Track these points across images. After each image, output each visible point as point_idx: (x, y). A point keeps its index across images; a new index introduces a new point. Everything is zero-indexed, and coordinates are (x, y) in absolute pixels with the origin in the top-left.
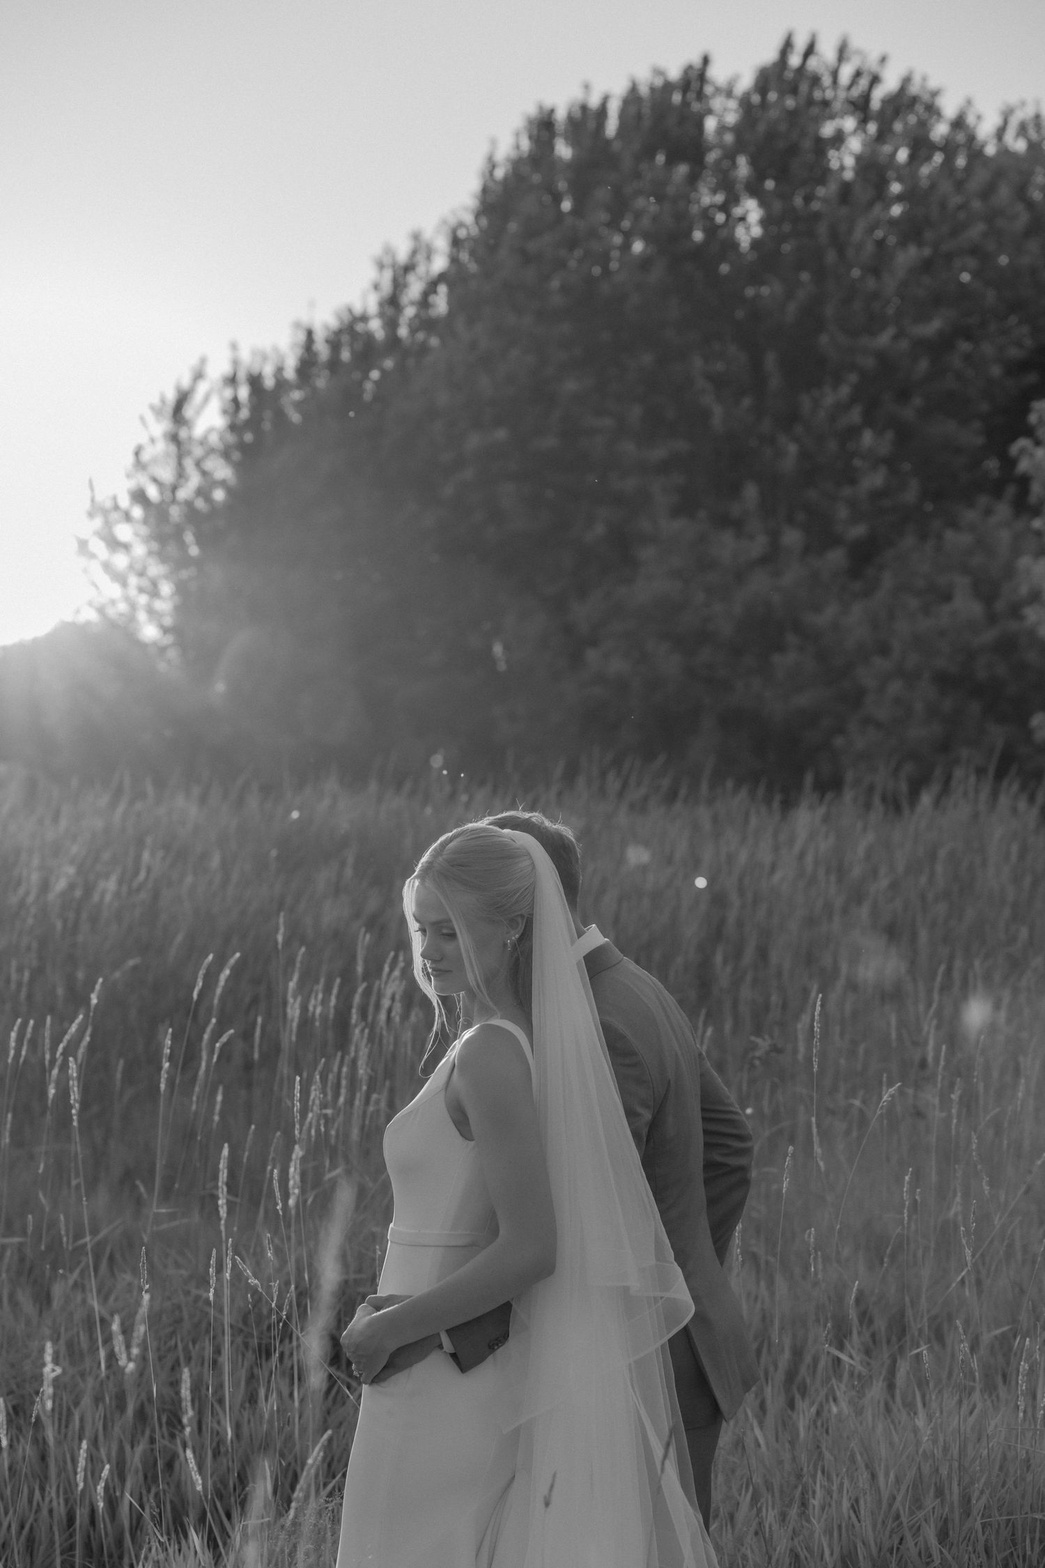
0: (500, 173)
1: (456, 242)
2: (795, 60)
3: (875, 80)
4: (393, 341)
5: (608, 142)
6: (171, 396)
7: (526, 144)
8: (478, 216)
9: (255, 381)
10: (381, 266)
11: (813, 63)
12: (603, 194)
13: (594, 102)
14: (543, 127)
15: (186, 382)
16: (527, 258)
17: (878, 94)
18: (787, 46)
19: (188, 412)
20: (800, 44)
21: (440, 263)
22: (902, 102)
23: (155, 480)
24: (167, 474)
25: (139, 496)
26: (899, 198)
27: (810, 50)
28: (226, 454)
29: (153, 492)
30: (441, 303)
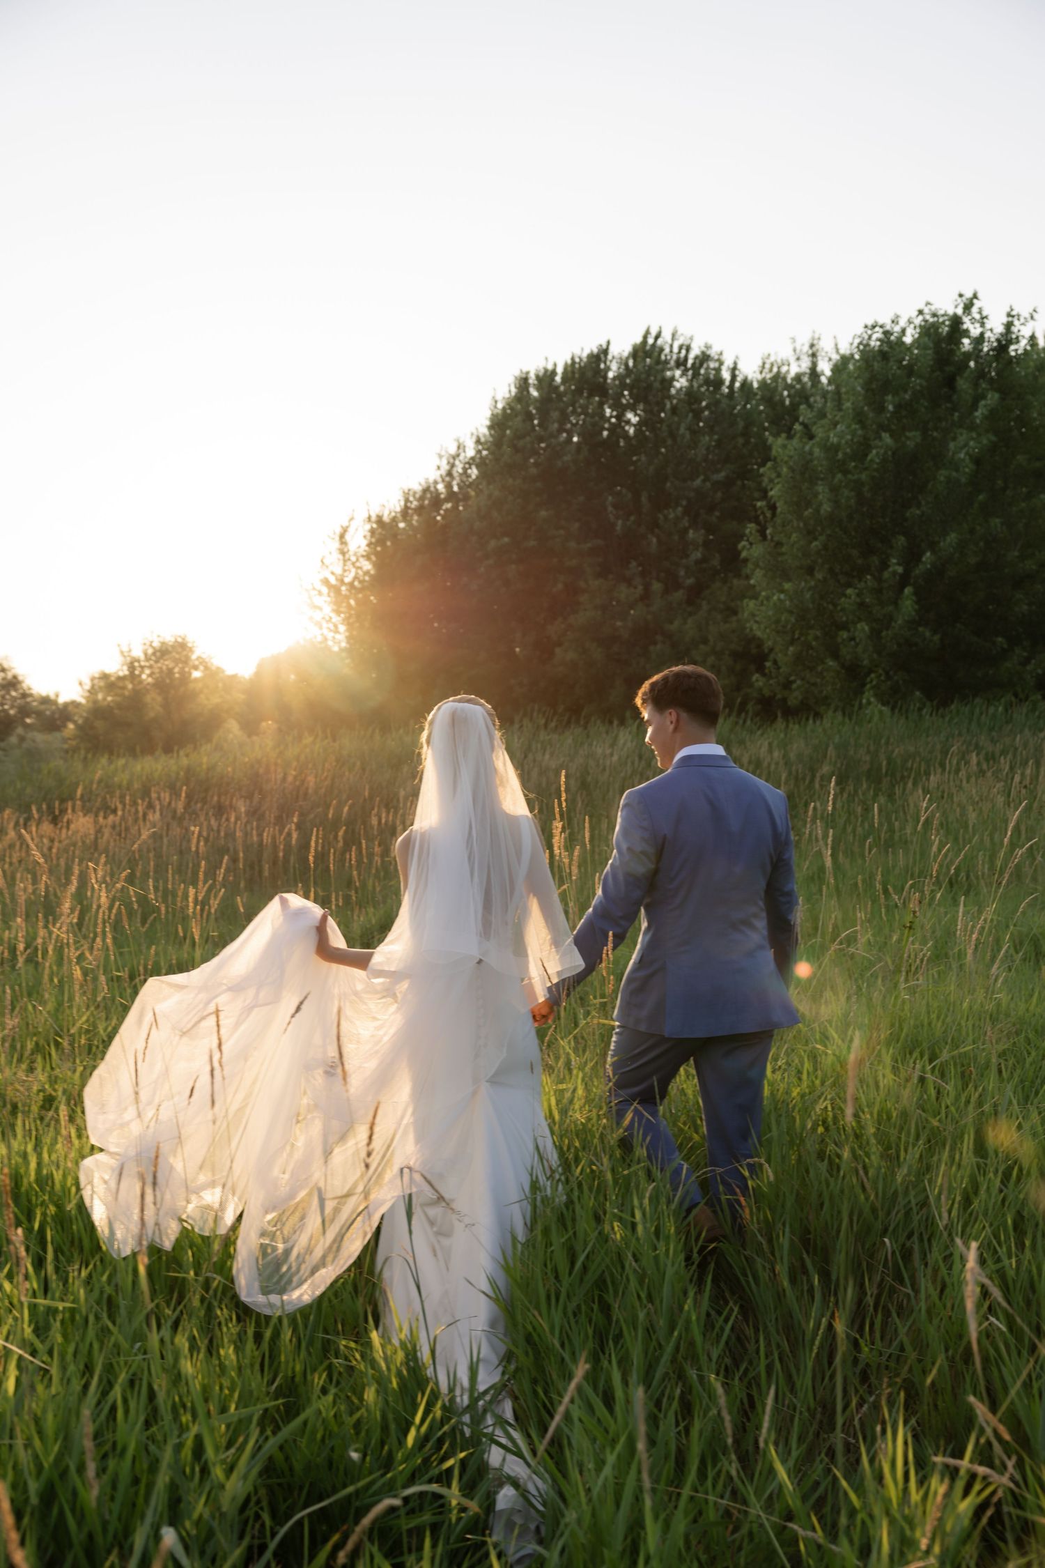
0: (500, 406)
1: (478, 441)
2: (651, 341)
3: (688, 349)
4: (451, 495)
5: (557, 387)
6: (338, 530)
7: (514, 391)
8: (490, 428)
9: (380, 520)
10: (440, 457)
11: (660, 342)
12: (555, 415)
13: (550, 367)
14: (523, 383)
15: (345, 524)
16: (516, 450)
17: (692, 356)
18: (647, 333)
19: (348, 537)
20: (654, 332)
21: (471, 452)
22: (704, 358)
23: (333, 573)
24: (339, 571)
25: (326, 582)
26: (707, 407)
27: (657, 337)
28: (368, 557)
29: (333, 581)
30: (474, 472)
